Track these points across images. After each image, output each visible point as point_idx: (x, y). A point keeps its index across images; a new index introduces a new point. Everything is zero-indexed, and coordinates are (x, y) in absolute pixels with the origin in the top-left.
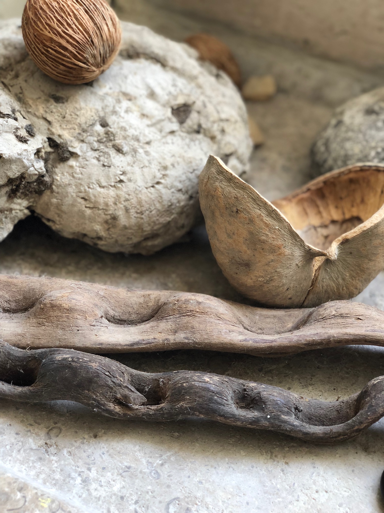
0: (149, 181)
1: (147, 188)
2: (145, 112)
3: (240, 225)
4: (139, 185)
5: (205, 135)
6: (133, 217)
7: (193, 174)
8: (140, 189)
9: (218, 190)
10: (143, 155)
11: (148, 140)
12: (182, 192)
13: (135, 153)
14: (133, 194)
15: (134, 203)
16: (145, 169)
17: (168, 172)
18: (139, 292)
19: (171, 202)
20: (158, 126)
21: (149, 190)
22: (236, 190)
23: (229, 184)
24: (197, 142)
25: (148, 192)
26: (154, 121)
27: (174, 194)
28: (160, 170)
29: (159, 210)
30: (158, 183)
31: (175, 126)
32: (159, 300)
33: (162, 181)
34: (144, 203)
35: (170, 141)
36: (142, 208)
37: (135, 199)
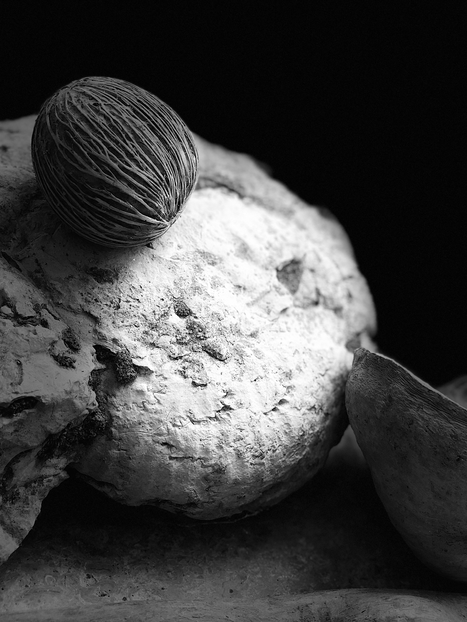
0: (268, 402)
1: (265, 414)
2: (241, 283)
4: (255, 411)
5: (326, 306)
6: (248, 464)
7: (326, 377)
8: (257, 417)
9: (417, 423)
10: (253, 357)
11: (253, 329)
12: (315, 409)
13: (241, 356)
14: (247, 428)
15: (251, 442)
16: (260, 383)
17: (293, 382)
18: (289, 603)
19: (302, 430)
20: (262, 303)
21: (269, 416)
22: (453, 422)
23: (436, 413)
24: (317, 320)
25: (268, 421)
26: (256, 295)
27: (305, 417)
28: (282, 380)
29: (286, 447)
30: (282, 402)
31: (287, 300)
32: (328, 614)
33: (287, 398)
34: (264, 438)
35: (284, 327)
36: (262, 448)
37: (251, 436)
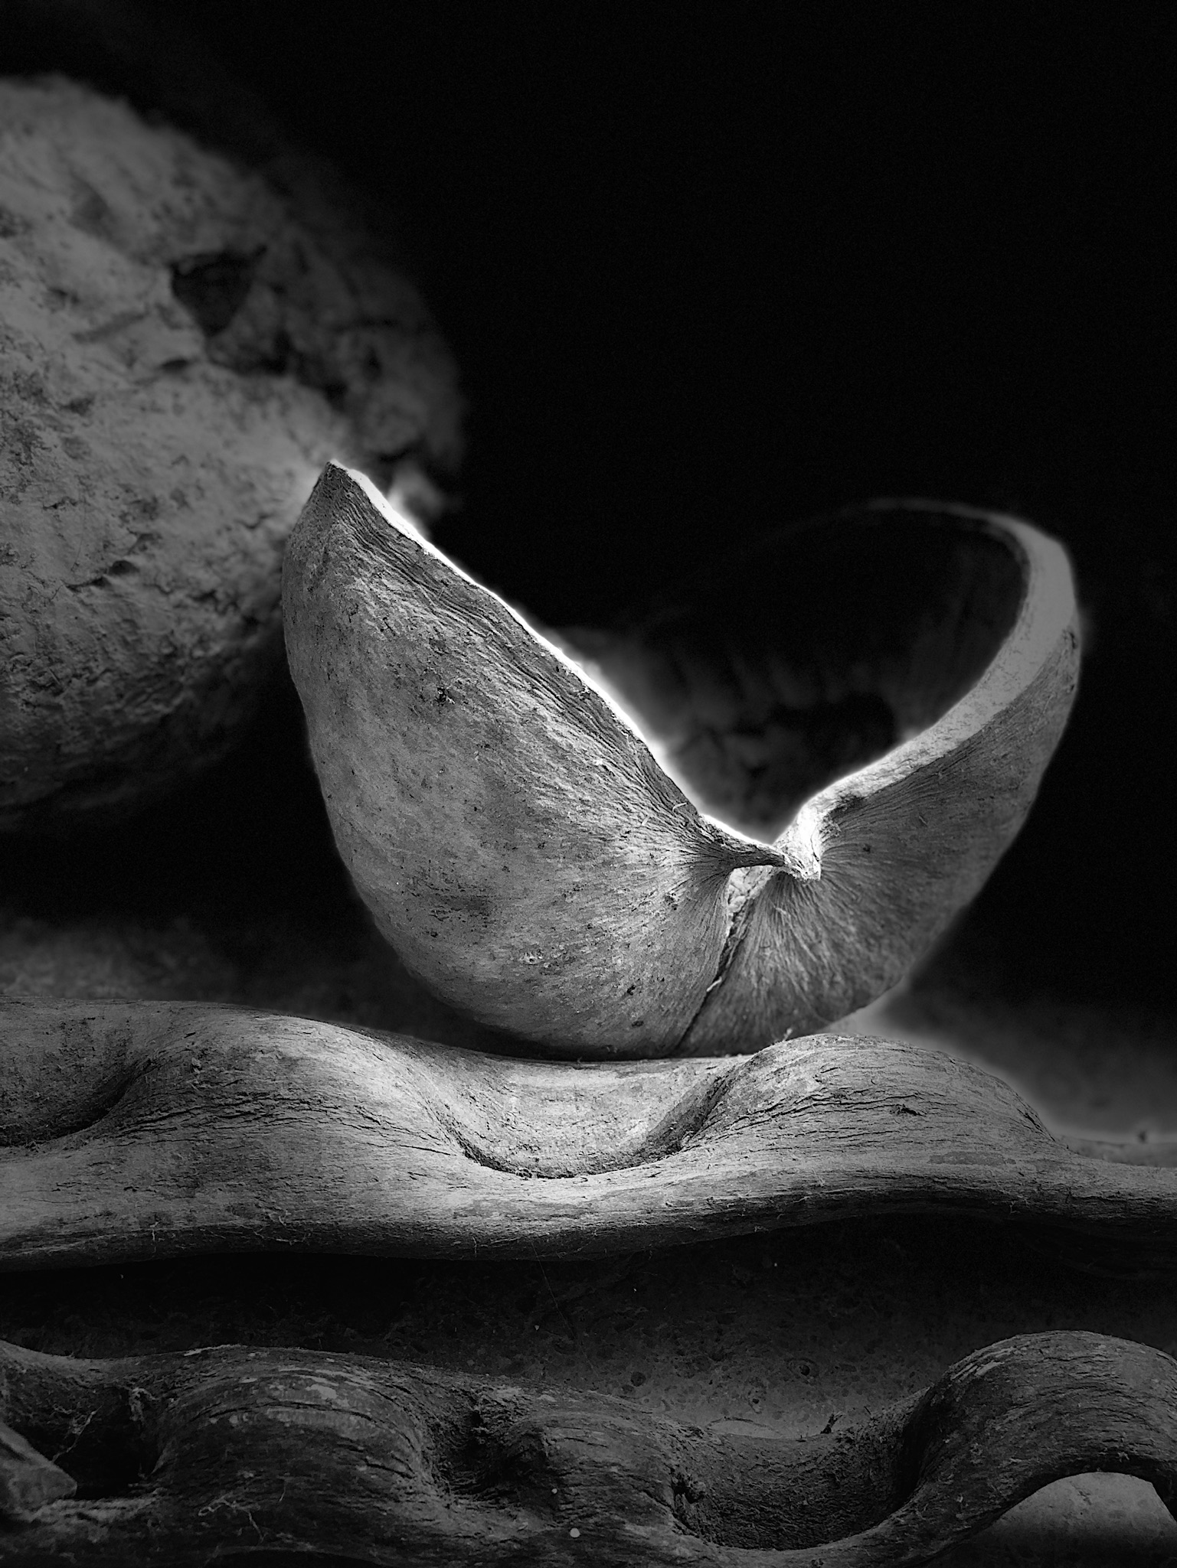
0: (83, 560)
1: (73, 588)
2: (66, 283)
3: (453, 751)
4: (44, 576)
5: (305, 380)
6: (18, 702)
7: (260, 533)
8: (49, 592)
9: (365, 610)
10: (59, 454)
11: (77, 394)
12: (217, 602)
13: (27, 447)
14: (17, 611)
15: (25, 648)
16: (66, 514)
17: (160, 525)
18: (42, 1012)
19: (171, 644)
20: (121, 341)
21: (82, 595)
22: (439, 610)
23: (409, 588)
24: (273, 406)
25: (78, 605)
26: (102, 319)
27: (184, 614)
28: (129, 518)
29: (123, 676)
30: (121, 568)
31: (187, 342)
32: (125, 1043)
33: (138, 560)
34: (64, 648)
35: (166, 401)
36: (58, 667)
37: (27, 632)
